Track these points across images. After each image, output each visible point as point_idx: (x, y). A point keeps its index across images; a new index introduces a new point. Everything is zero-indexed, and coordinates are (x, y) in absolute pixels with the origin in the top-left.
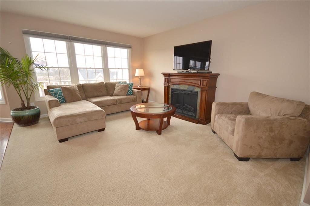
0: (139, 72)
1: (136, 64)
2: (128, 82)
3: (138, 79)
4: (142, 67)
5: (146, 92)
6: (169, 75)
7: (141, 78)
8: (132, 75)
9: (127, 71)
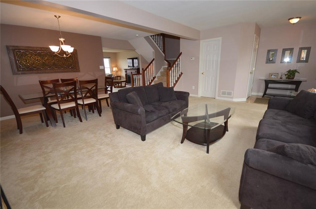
0: (115, 69)
1: (113, 66)
2: (110, 73)
3: (115, 72)
4: (116, 66)
5: (119, 77)
6: (126, 70)
7: (117, 72)
8: (112, 71)
9: (109, 69)
